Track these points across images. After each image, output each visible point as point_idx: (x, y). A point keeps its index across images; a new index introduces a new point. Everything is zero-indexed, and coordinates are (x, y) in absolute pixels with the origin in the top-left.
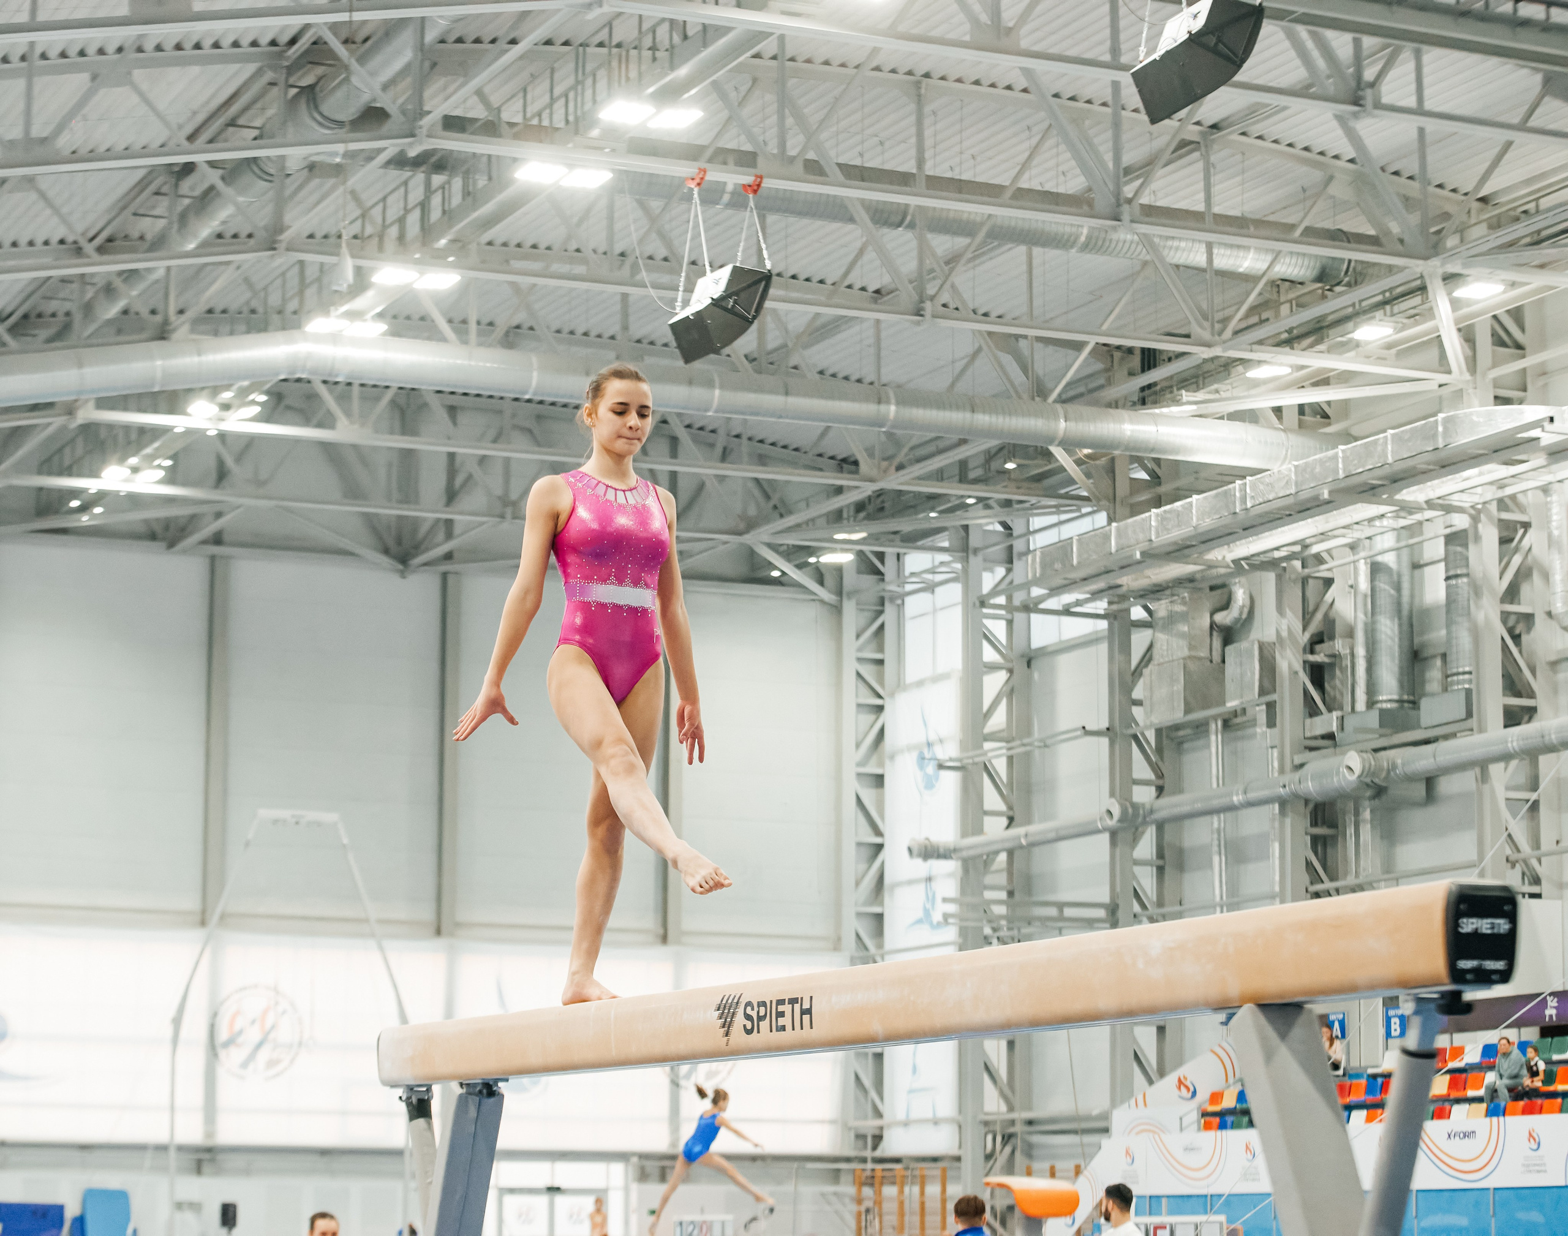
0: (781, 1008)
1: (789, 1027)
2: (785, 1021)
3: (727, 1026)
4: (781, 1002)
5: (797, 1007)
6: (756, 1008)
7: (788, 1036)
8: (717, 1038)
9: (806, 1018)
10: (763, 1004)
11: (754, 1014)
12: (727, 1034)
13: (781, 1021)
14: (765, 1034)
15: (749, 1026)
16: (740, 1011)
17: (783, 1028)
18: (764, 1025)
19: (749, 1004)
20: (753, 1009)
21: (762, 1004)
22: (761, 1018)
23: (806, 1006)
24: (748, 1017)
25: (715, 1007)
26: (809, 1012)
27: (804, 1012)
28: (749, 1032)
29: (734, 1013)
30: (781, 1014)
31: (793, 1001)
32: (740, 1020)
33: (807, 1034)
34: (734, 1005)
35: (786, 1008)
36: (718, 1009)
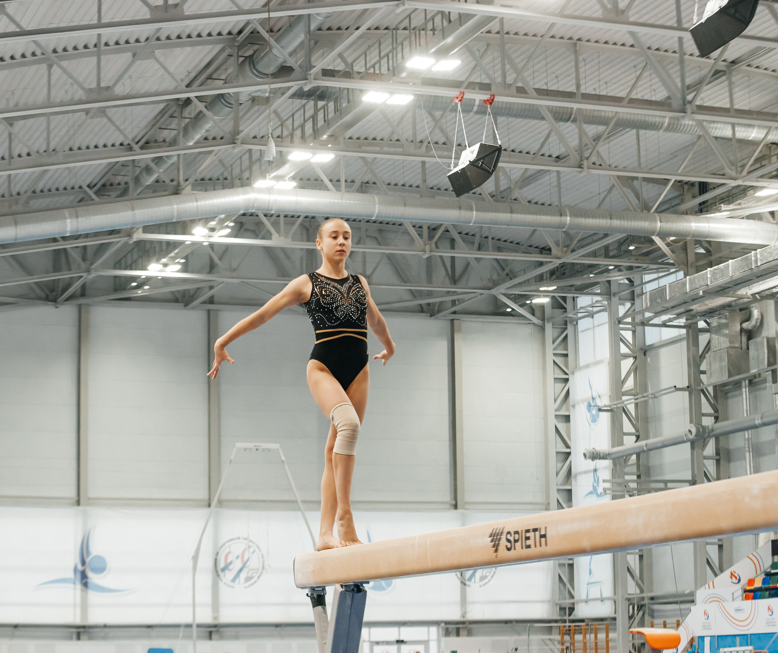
0: (528, 535)
1: (533, 546)
2: (531, 542)
3: (496, 547)
4: (528, 531)
5: (537, 533)
6: (513, 535)
7: (532, 551)
8: (490, 553)
9: (543, 540)
11: (512, 539)
12: (496, 551)
13: (528, 542)
14: (519, 550)
15: (509, 546)
16: (504, 537)
17: (529, 547)
18: (518, 545)
19: (509, 533)
20: (511, 536)
21: (516, 532)
22: (516, 541)
23: (543, 533)
24: (509, 541)
25: (488, 535)
26: (545, 536)
27: (541, 537)
28: (509, 549)
29: (500, 539)
30: (528, 538)
31: (535, 530)
32: (503, 542)
33: (543, 549)
34: (500, 534)
35: (531, 534)
36: (491, 536)
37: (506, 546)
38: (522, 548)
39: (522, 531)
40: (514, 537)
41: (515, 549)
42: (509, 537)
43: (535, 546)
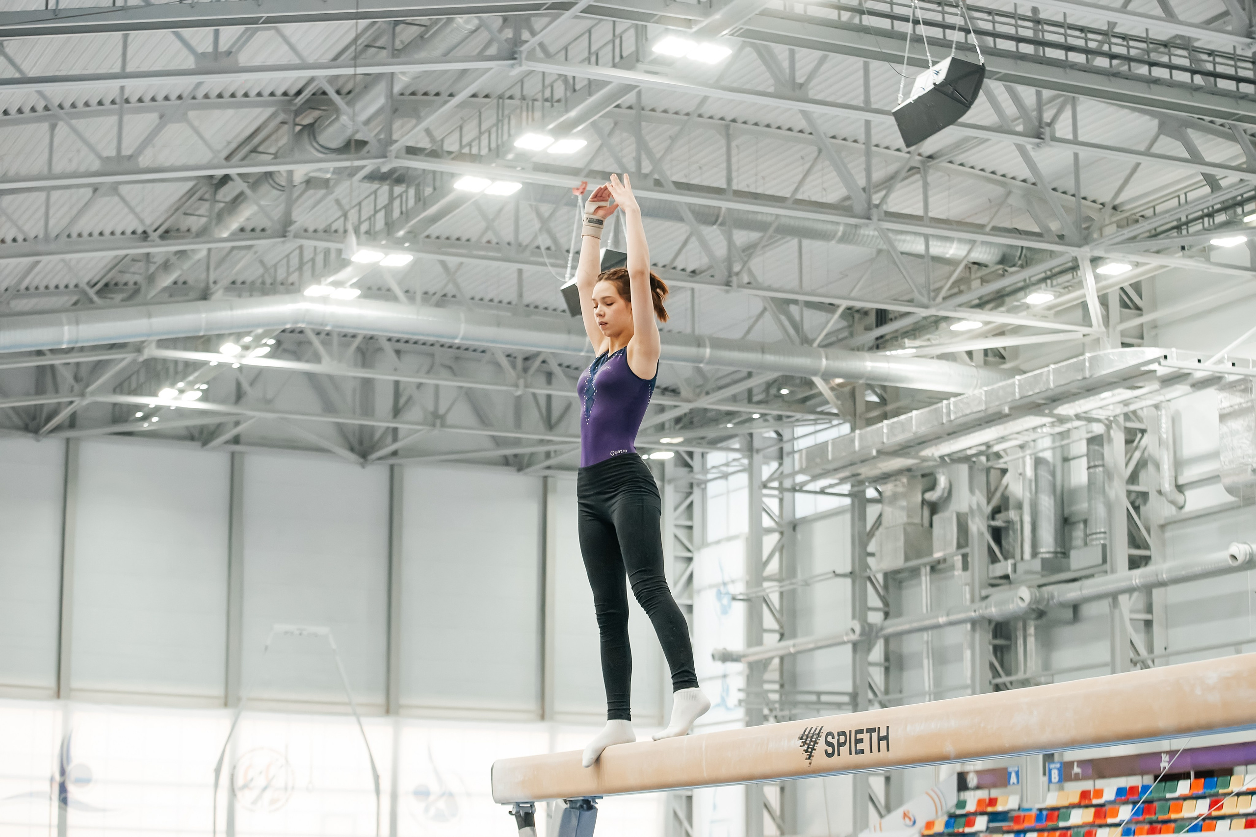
0: (859, 736)
1: (867, 750)
2: (865, 746)
3: (810, 752)
4: (859, 732)
5: (875, 735)
6: (836, 737)
7: (867, 757)
8: (800, 761)
9: (883, 743)
10: (844, 733)
11: (835, 742)
12: (809, 758)
13: (860, 746)
14: (845, 756)
15: (830, 750)
16: (822, 740)
17: (862, 752)
18: (844, 750)
19: (829, 734)
20: (833, 738)
21: (839, 734)
22: (840, 745)
23: (883, 733)
24: (829, 744)
25: (798, 737)
26: (886, 738)
27: (880, 739)
28: (829, 755)
29: (816, 741)
30: (861, 741)
31: (871, 731)
32: (821, 746)
33: (884, 756)
34: (815, 736)
35: (865, 736)
36: (801, 739)
37: (826, 751)
38: (851, 754)
39: (850, 731)
40: (838, 740)
41: (839, 755)
42: (830, 739)
43: (871, 752)
